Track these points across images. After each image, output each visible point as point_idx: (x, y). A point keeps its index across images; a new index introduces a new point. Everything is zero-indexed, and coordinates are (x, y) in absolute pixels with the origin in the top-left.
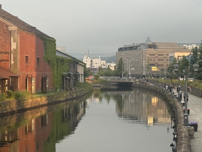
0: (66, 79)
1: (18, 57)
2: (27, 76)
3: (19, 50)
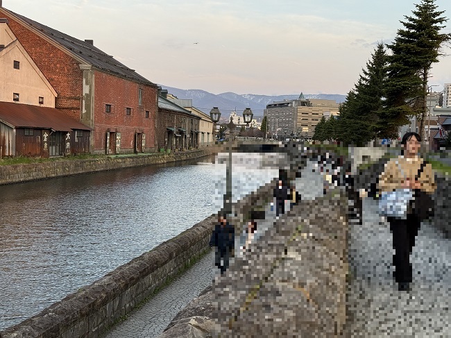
0: (176, 137)
1: (93, 105)
2: (108, 130)
3: (93, 95)
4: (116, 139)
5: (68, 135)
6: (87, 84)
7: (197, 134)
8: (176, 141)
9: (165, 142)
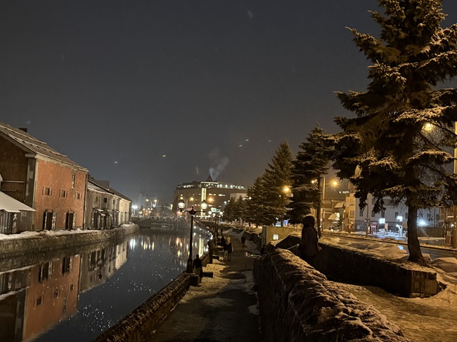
0: (101, 217)
1: (36, 188)
2: (46, 211)
3: (36, 179)
4: (52, 219)
5: (15, 215)
6: (31, 170)
7: (117, 214)
8: (101, 220)
9: (91, 221)
